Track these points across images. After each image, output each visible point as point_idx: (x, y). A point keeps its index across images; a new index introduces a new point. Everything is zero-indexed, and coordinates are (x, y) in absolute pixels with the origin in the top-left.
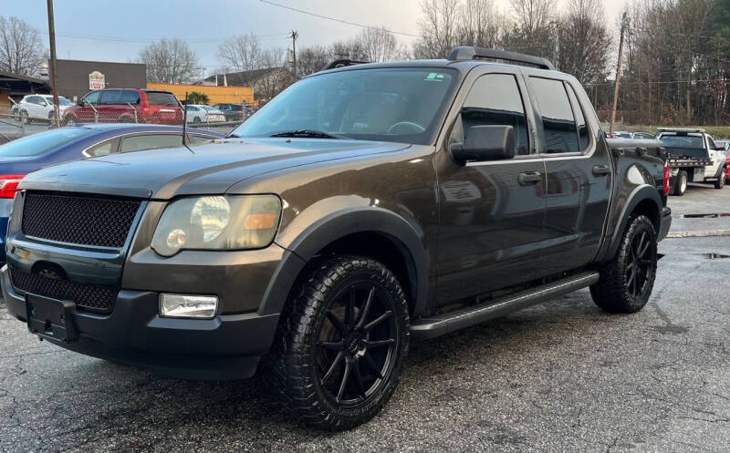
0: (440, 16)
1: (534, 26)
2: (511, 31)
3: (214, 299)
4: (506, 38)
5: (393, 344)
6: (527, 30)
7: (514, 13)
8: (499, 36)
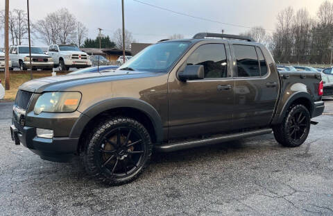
0: (284, 21)
1: (327, 23)
2: (316, 26)
3: (52, 131)
4: (314, 28)
5: (143, 153)
6: (324, 25)
7: (317, 18)
8: (311, 28)
